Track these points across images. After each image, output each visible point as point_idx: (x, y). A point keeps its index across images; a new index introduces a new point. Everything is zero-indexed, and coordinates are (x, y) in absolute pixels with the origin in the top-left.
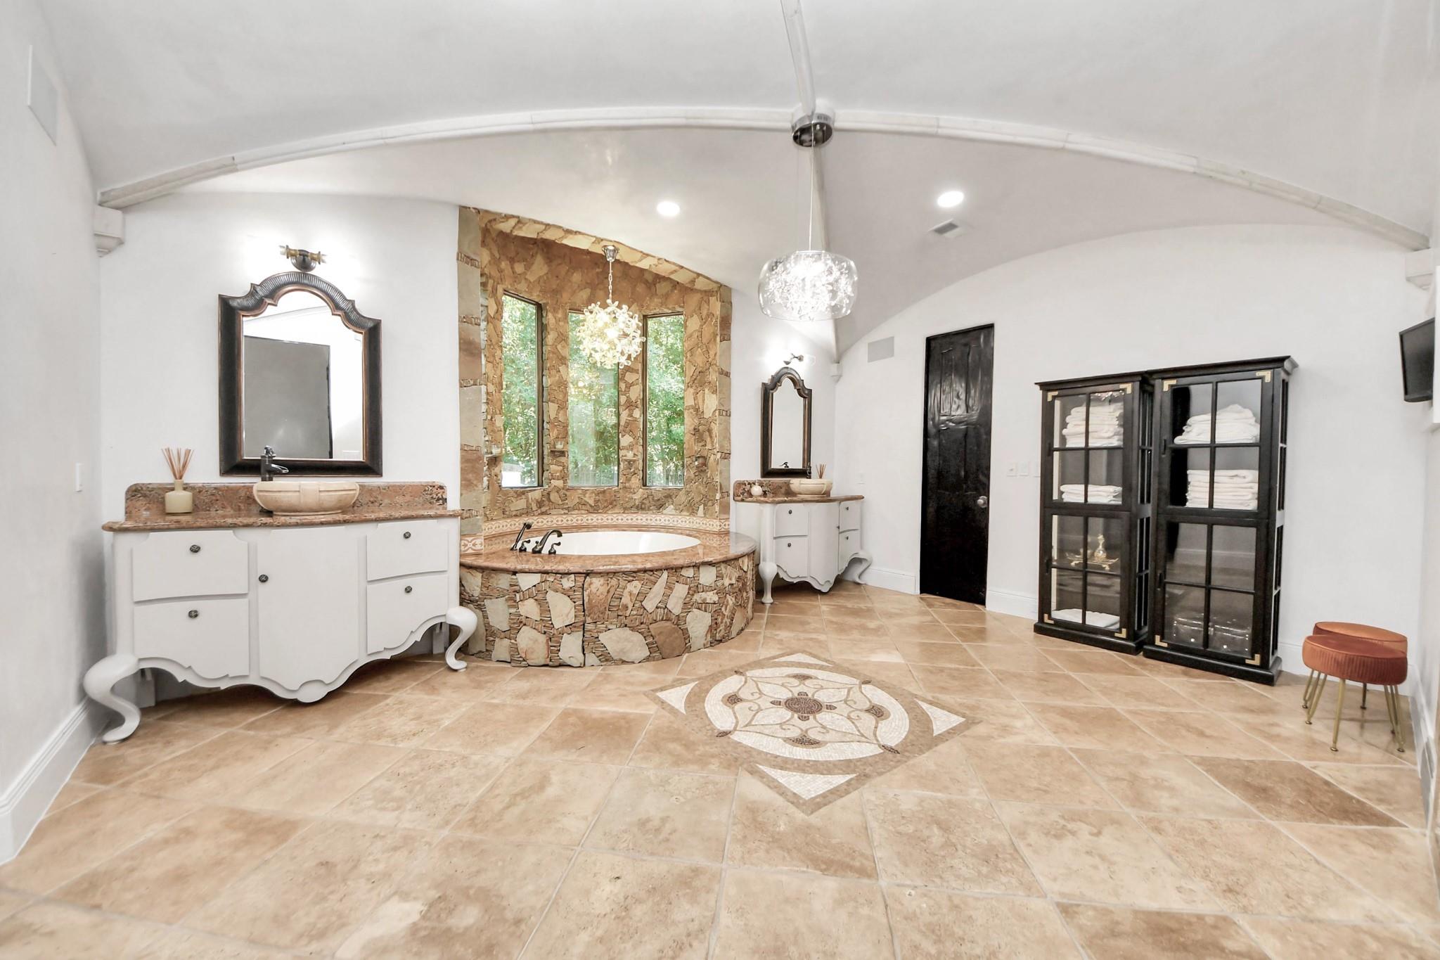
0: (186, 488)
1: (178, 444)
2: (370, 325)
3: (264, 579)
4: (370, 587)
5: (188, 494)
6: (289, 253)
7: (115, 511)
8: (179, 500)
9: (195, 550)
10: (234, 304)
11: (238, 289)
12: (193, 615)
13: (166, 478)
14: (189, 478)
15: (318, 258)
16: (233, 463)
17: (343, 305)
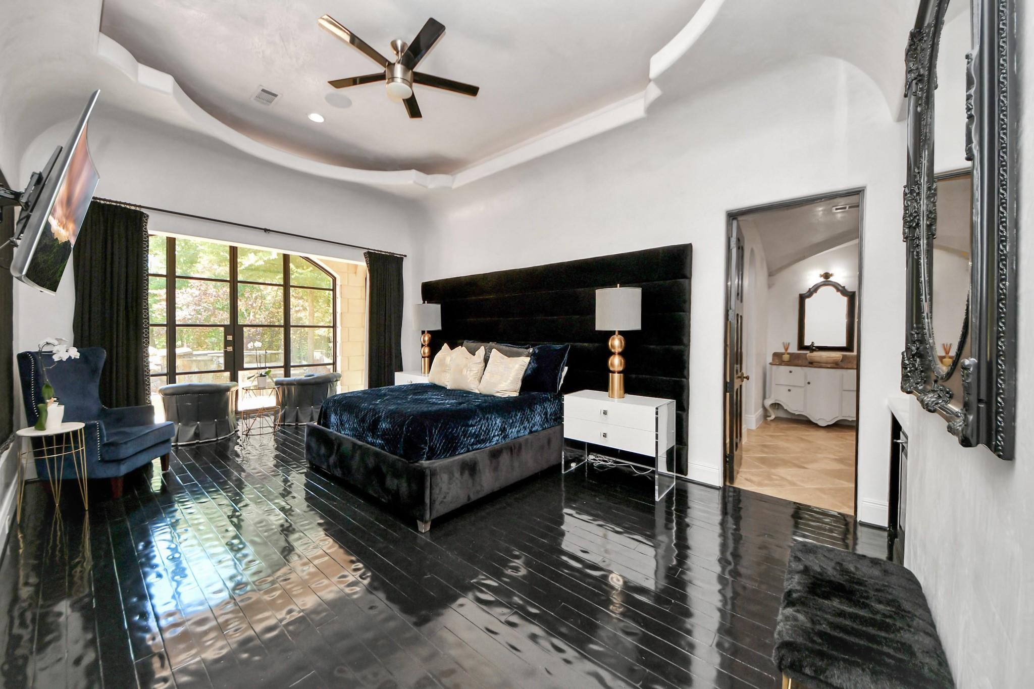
0: (788, 354)
1: (787, 341)
2: (851, 294)
3: (809, 383)
4: (844, 392)
5: (788, 356)
6: (821, 276)
7: (770, 359)
8: (786, 357)
9: (791, 372)
10: (804, 296)
11: (804, 291)
12: (789, 390)
13: (783, 351)
14: (789, 351)
15: (832, 275)
16: (801, 346)
17: (840, 288)
